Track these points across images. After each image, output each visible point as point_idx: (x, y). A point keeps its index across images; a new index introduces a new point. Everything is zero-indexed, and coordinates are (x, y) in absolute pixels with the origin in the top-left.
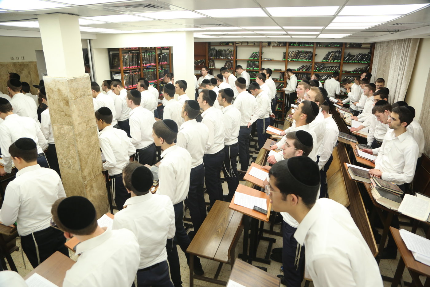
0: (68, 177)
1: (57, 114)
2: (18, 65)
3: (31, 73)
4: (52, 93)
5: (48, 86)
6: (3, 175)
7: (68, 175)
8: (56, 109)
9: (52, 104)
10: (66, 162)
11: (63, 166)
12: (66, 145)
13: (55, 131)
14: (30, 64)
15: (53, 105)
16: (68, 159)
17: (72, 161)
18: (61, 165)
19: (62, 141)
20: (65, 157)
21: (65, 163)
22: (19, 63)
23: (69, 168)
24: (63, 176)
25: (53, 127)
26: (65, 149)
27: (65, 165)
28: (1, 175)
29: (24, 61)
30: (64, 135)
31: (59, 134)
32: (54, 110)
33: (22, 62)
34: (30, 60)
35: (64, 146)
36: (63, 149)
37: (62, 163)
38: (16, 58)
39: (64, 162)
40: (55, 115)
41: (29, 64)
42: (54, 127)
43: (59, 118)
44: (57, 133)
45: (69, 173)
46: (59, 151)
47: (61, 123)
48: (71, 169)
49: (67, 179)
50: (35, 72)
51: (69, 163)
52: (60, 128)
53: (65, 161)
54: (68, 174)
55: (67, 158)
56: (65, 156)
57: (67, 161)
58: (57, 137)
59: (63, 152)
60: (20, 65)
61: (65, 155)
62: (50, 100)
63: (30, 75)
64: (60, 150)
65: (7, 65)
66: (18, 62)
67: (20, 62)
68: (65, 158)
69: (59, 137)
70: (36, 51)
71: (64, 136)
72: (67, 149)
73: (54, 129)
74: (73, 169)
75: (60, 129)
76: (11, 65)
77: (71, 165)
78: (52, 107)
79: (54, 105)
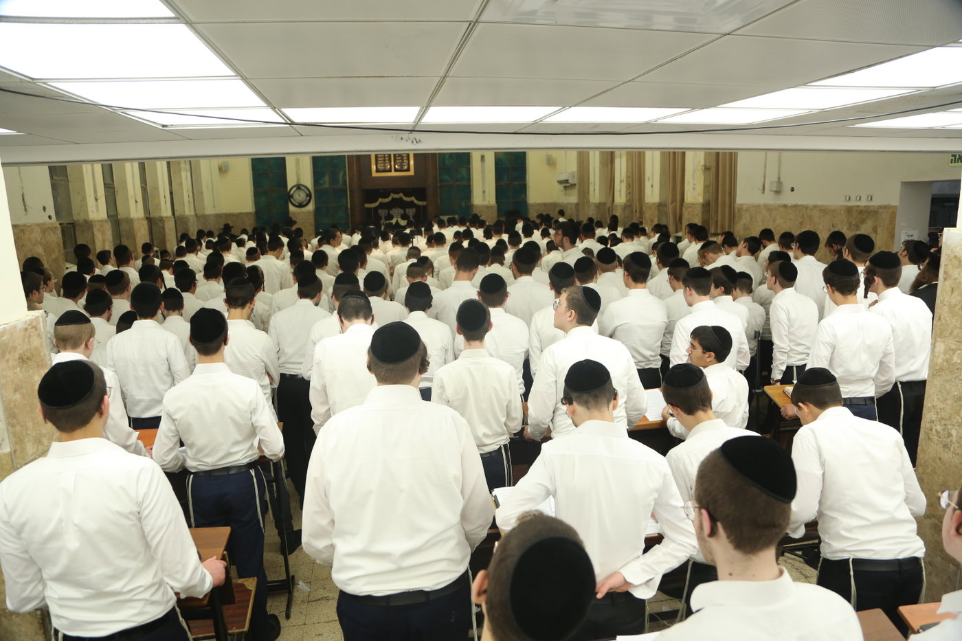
0: (934, 468)
1: (956, 317)
2: (857, 211)
3: (879, 230)
4: (958, 268)
5: (952, 250)
6: (790, 418)
7: (936, 463)
8: (956, 305)
9: (950, 292)
10: (942, 432)
11: (929, 438)
12: (956, 393)
13: (937, 354)
14: (882, 210)
15: (950, 294)
16: (949, 427)
17: (958, 432)
18: (927, 434)
19: (947, 381)
20: (942, 418)
21: (938, 432)
22: (860, 208)
23: (945, 446)
24: (923, 461)
25: (935, 343)
26: (949, 402)
27: (935, 438)
28: (787, 418)
29: (870, 204)
30: (957, 369)
31: (945, 364)
32: (950, 305)
33: (866, 206)
34: (885, 203)
35: (948, 393)
36: (945, 400)
37: (931, 430)
38: (857, 197)
39: (936, 431)
40: (948, 319)
41: (880, 210)
42: (937, 344)
43: (959, 326)
44: (940, 361)
45: (940, 459)
46: (932, 400)
47: (957, 340)
48: (950, 452)
49: (929, 470)
50: (888, 228)
51: (950, 435)
52: (953, 350)
53: (939, 428)
54: (938, 461)
55: (948, 422)
56: (943, 416)
57: (944, 430)
58: (938, 368)
59: (941, 406)
60: (861, 212)
61: (943, 414)
62: (947, 283)
63: (876, 234)
64: (936, 399)
65: (834, 211)
66: (858, 206)
67: (862, 206)
68: (943, 422)
69: (942, 369)
70: (902, 182)
71: (955, 371)
72: (955, 402)
73: (936, 350)
74: (957, 452)
75: (951, 352)
76: (842, 212)
77: (954, 441)
78: (946, 299)
79: (953, 296)
